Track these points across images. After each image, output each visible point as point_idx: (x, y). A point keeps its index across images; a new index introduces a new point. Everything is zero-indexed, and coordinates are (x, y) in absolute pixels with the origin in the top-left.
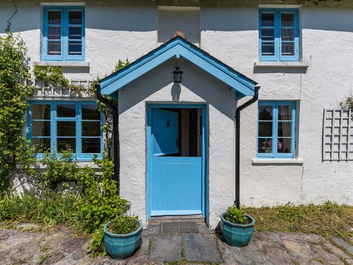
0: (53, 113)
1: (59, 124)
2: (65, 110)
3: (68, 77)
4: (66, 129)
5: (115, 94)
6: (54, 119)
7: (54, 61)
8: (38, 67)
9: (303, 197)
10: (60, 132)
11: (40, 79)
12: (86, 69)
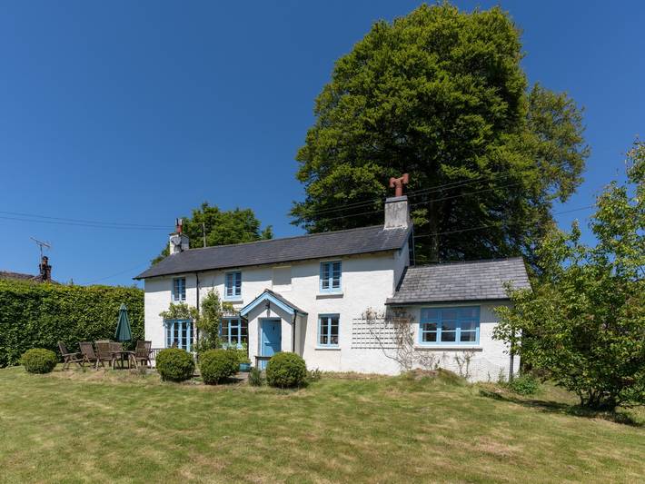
0: (230, 324)
1: (232, 329)
2: (234, 322)
3: (235, 306)
4: (235, 331)
5: (247, 315)
6: (230, 327)
7: (230, 299)
8: (224, 303)
9: (340, 368)
10: (232, 334)
11: (224, 308)
12: (241, 302)
